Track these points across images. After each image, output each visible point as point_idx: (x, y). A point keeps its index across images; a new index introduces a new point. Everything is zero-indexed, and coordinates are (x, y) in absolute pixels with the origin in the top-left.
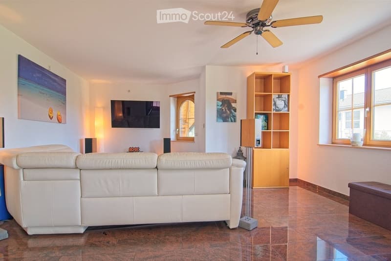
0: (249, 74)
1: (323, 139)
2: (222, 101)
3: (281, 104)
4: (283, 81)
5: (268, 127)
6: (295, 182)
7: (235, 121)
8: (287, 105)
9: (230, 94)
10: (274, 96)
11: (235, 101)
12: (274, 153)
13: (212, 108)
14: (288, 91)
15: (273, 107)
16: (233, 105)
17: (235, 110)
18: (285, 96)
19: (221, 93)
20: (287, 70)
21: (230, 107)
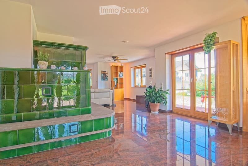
0: (111, 65)
1: (132, 86)
2: (103, 74)
3: (121, 75)
4: (122, 68)
5: (117, 82)
6: (126, 99)
7: (107, 80)
8: (123, 75)
9: (106, 71)
10: (119, 73)
11: (107, 74)
12: (120, 90)
13: (100, 76)
14: (123, 71)
15: (119, 76)
16: (107, 75)
17: (107, 77)
18: (122, 72)
19: (103, 71)
20: (122, 65)
21: (106, 76)
